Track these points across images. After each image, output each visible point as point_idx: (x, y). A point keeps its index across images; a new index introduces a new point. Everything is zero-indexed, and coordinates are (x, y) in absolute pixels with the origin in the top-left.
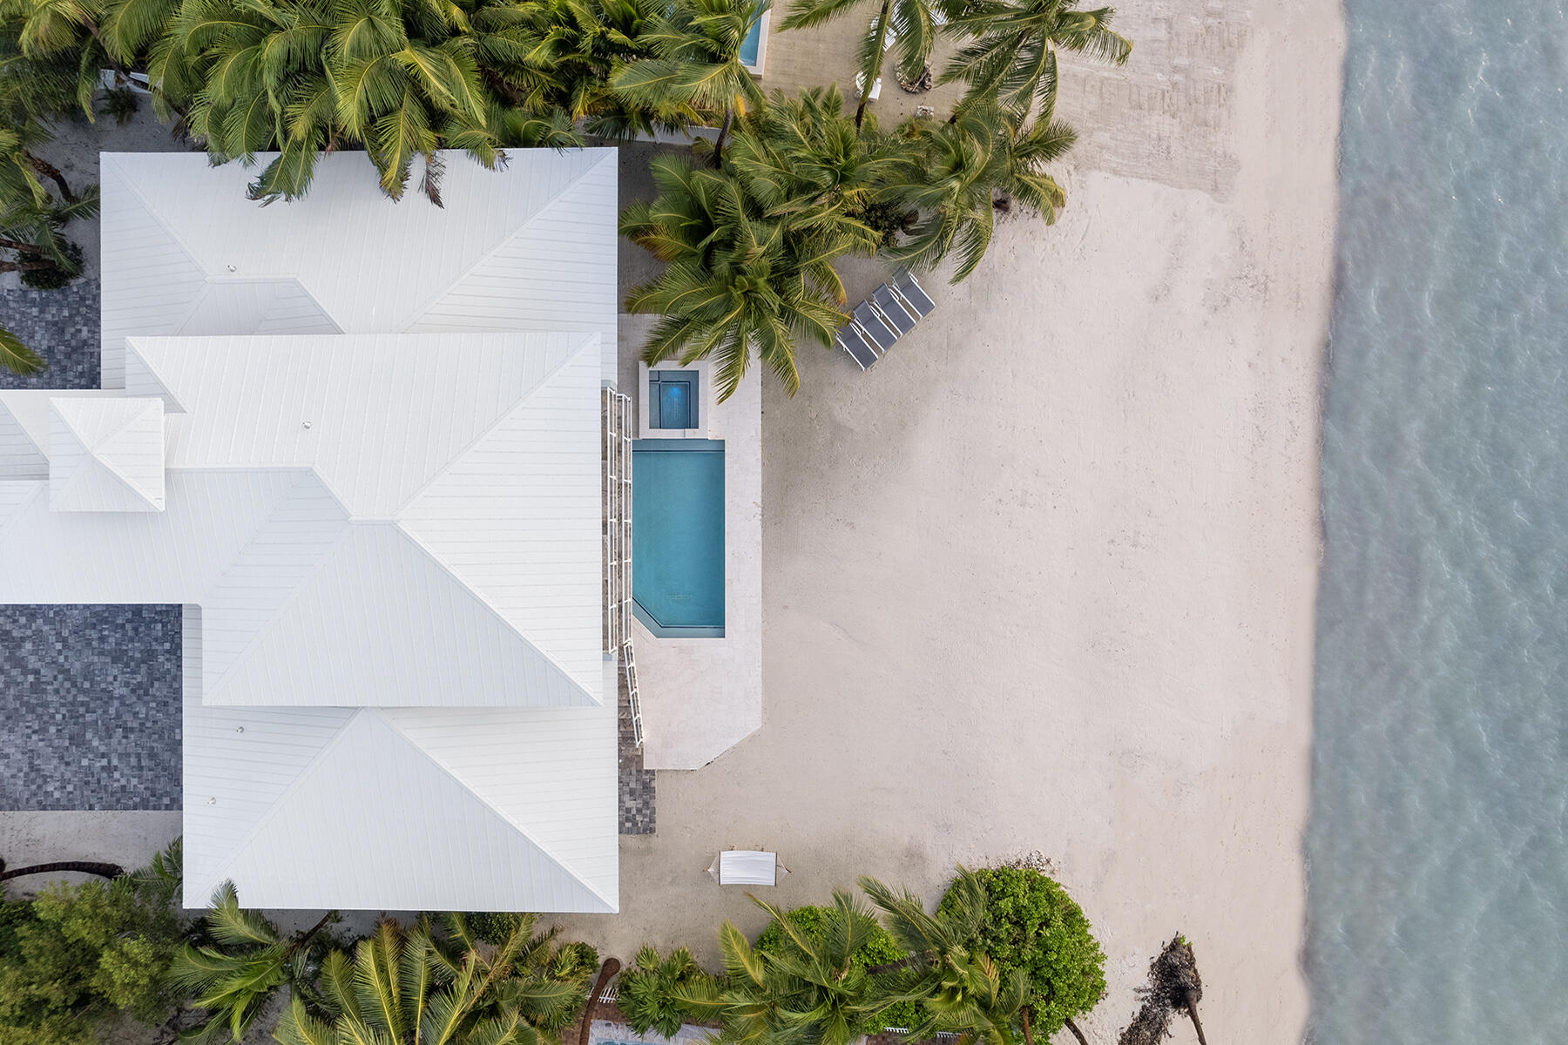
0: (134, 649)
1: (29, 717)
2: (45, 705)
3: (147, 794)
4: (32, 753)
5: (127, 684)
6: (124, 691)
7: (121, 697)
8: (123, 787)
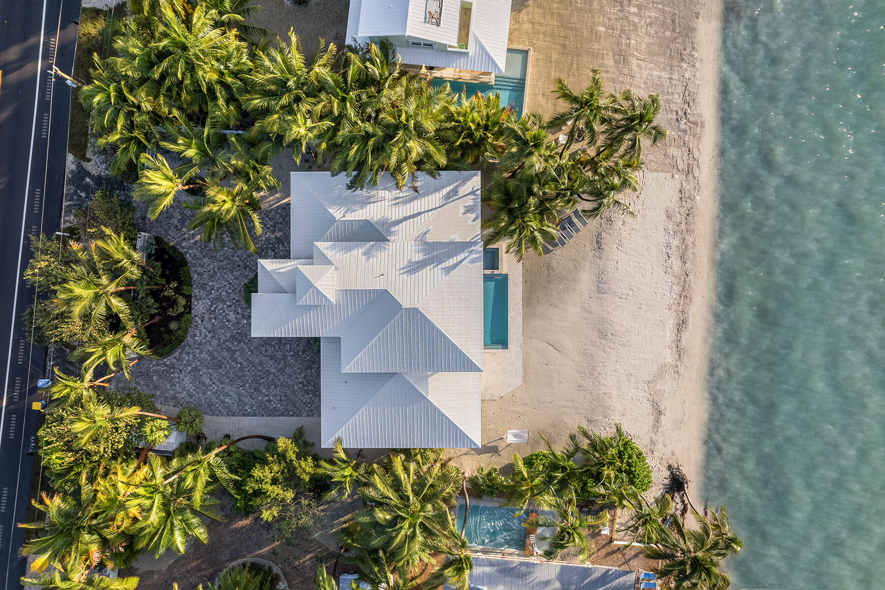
0: (279, 355)
1: (239, 381)
2: (245, 376)
3: (284, 411)
4: (240, 395)
5: (276, 368)
6: (275, 371)
7: (274, 373)
8: (275, 408)
